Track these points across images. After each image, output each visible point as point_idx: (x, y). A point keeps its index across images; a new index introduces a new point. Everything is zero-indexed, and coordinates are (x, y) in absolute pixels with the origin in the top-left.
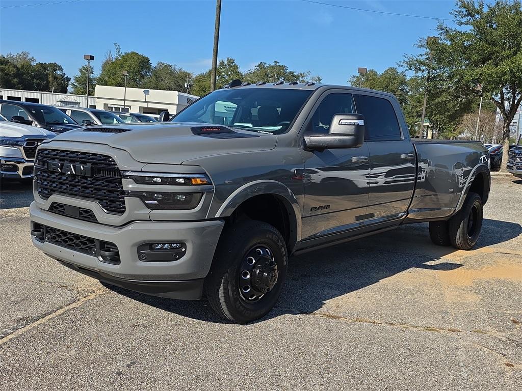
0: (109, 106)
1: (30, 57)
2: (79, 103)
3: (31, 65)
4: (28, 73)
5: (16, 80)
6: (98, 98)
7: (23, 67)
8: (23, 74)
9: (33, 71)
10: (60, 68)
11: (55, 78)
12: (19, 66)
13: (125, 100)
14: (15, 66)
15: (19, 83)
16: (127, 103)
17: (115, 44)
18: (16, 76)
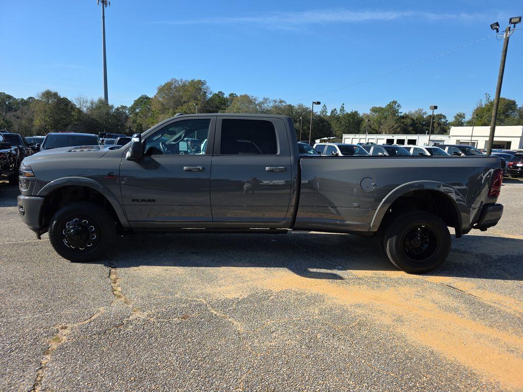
0: (461, 141)
1: (424, 111)
2: (444, 141)
3: (423, 117)
4: (420, 123)
5: (411, 128)
6: (452, 136)
7: (417, 119)
8: (417, 123)
9: (424, 121)
10: (444, 117)
11: (439, 124)
12: (415, 119)
13: (472, 136)
14: (412, 119)
15: (413, 130)
16: (474, 138)
17: (486, 94)
18: (411, 125)
